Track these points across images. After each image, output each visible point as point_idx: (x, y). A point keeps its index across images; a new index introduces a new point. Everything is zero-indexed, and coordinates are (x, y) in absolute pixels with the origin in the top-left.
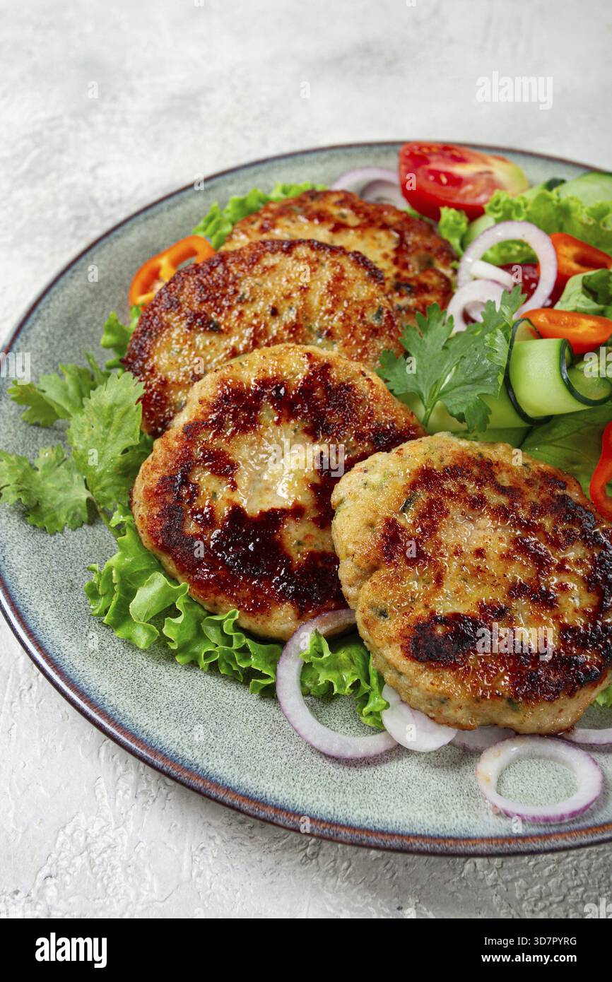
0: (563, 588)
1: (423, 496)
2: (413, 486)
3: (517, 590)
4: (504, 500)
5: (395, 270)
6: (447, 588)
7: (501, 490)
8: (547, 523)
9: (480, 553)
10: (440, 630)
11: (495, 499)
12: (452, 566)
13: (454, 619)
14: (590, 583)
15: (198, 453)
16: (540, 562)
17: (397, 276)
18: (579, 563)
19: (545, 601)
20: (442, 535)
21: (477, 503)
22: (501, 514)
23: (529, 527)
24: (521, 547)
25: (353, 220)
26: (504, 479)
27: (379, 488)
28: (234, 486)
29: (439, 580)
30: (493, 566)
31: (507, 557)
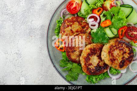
0: (125, 50)
1: (110, 54)
2: (109, 54)
3: (123, 54)
4: (115, 47)
5: (81, 26)
6: (118, 60)
7: (115, 46)
8: (120, 45)
9: (118, 54)
10: (121, 64)
11: (115, 48)
12: (117, 58)
13: (121, 62)
14: (127, 47)
15: (87, 65)
16: (122, 50)
17: (82, 27)
18: (125, 46)
19: (125, 53)
20: (114, 56)
21: (114, 50)
22: (116, 49)
23: (119, 47)
24: (120, 50)
25: (71, 24)
26: (114, 45)
27: (107, 57)
28: (93, 65)
29: (117, 60)
30: (120, 54)
31: (120, 52)
